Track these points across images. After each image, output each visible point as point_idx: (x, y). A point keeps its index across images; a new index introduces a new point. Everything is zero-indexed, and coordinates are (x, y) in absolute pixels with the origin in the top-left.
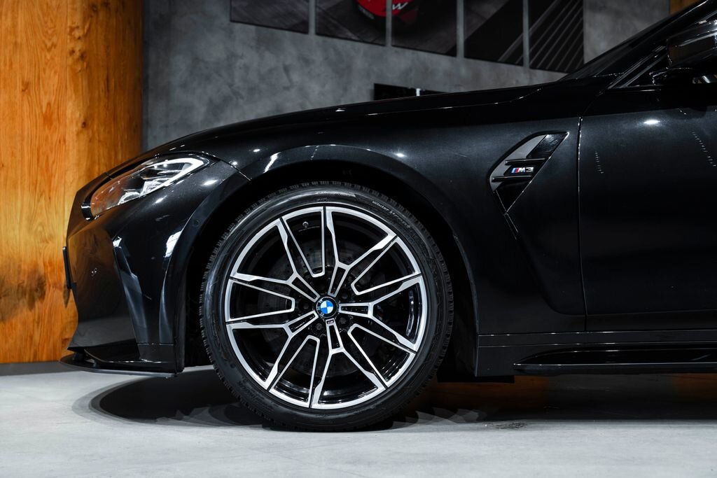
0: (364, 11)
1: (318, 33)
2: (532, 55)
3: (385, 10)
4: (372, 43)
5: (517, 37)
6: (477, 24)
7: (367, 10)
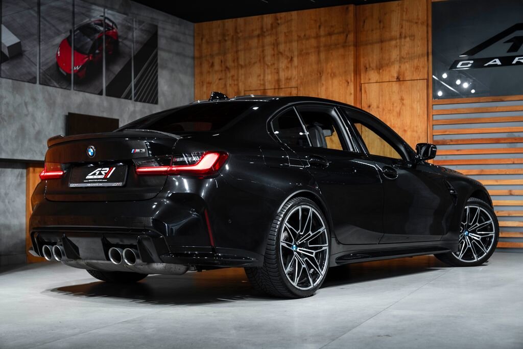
0: (62, 71)
1: (40, 84)
2: (135, 95)
3: (71, 70)
4: (65, 89)
5: (129, 84)
6: (112, 77)
7: (63, 70)
